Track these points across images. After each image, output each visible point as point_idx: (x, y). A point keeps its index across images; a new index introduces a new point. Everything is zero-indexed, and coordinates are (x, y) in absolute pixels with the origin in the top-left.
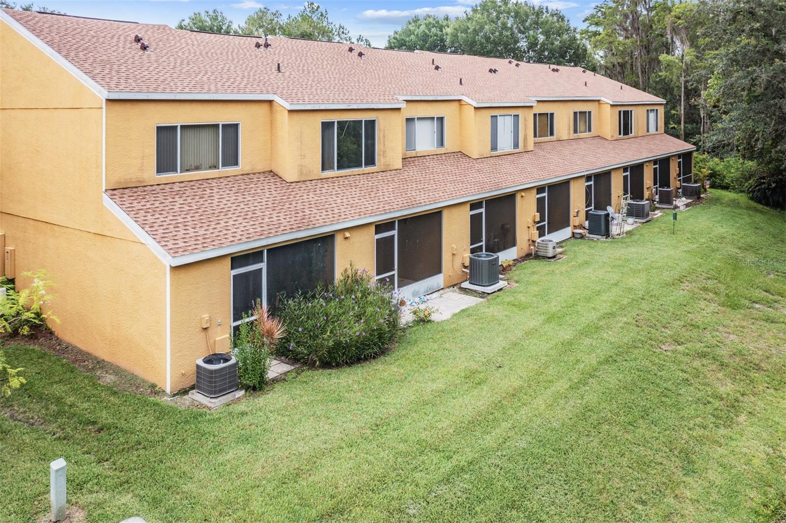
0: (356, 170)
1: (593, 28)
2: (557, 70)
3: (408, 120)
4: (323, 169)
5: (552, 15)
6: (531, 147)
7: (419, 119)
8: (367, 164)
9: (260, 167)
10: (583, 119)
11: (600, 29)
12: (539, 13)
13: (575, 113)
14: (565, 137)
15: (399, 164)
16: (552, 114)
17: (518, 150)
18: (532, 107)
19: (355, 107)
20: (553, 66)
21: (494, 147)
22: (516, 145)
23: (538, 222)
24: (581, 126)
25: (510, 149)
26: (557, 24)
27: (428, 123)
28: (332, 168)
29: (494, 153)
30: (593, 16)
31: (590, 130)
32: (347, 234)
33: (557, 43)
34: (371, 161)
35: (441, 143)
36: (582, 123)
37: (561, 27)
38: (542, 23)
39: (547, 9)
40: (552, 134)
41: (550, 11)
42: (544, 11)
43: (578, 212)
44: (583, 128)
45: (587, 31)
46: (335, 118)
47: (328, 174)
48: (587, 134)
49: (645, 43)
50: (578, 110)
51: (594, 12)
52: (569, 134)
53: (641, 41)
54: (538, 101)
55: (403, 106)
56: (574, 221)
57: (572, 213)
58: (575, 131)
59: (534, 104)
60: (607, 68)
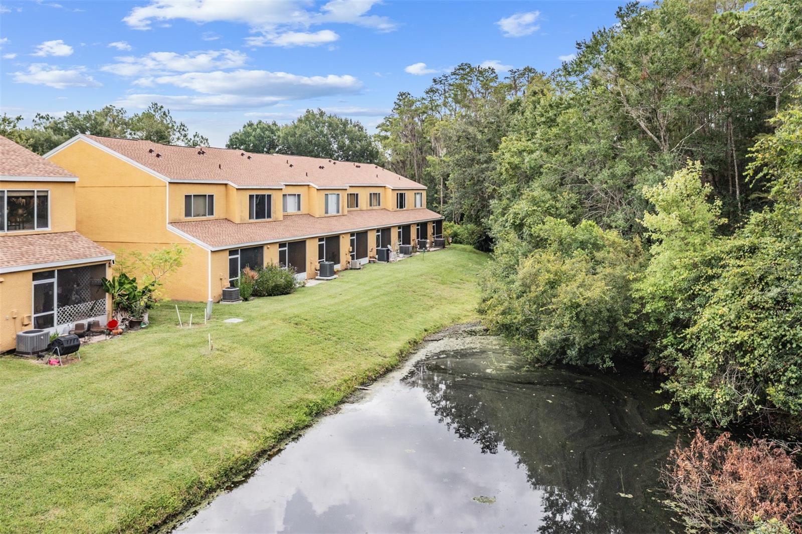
0: (263, 220)
1: (383, 134)
2: (359, 167)
3: (284, 195)
4: (250, 218)
5: (355, 126)
6: (346, 213)
7: (289, 195)
8: (267, 217)
9: (223, 216)
10: (375, 197)
11: (389, 134)
12: (345, 124)
13: (371, 194)
14: (365, 208)
15: (281, 218)
16: (357, 194)
17: (339, 215)
18: (346, 189)
19: (263, 187)
20: (357, 164)
21: (327, 212)
22: (338, 212)
23: (351, 252)
24: (374, 202)
25: (335, 214)
26: (358, 132)
27: (292, 197)
28: (253, 218)
29: (326, 215)
30: (383, 124)
31: (379, 205)
32: (269, 246)
33: (358, 147)
34: (269, 216)
35: (299, 209)
36: (375, 200)
37: (361, 135)
38: (348, 132)
39: (351, 121)
40: (357, 206)
41: (353, 122)
42: (349, 122)
43: (372, 249)
44: (375, 204)
45: (379, 136)
46: (254, 193)
47: (252, 221)
48: (377, 207)
49: (419, 146)
50: (372, 192)
51: (384, 121)
52: (367, 207)
53: (417, 145)
54: (350, 186)
55: (284, 187)
56: (370, 254)
57: (369, 249)
58: (371, 205)
59: (348, 188)
60: (393, 164)
